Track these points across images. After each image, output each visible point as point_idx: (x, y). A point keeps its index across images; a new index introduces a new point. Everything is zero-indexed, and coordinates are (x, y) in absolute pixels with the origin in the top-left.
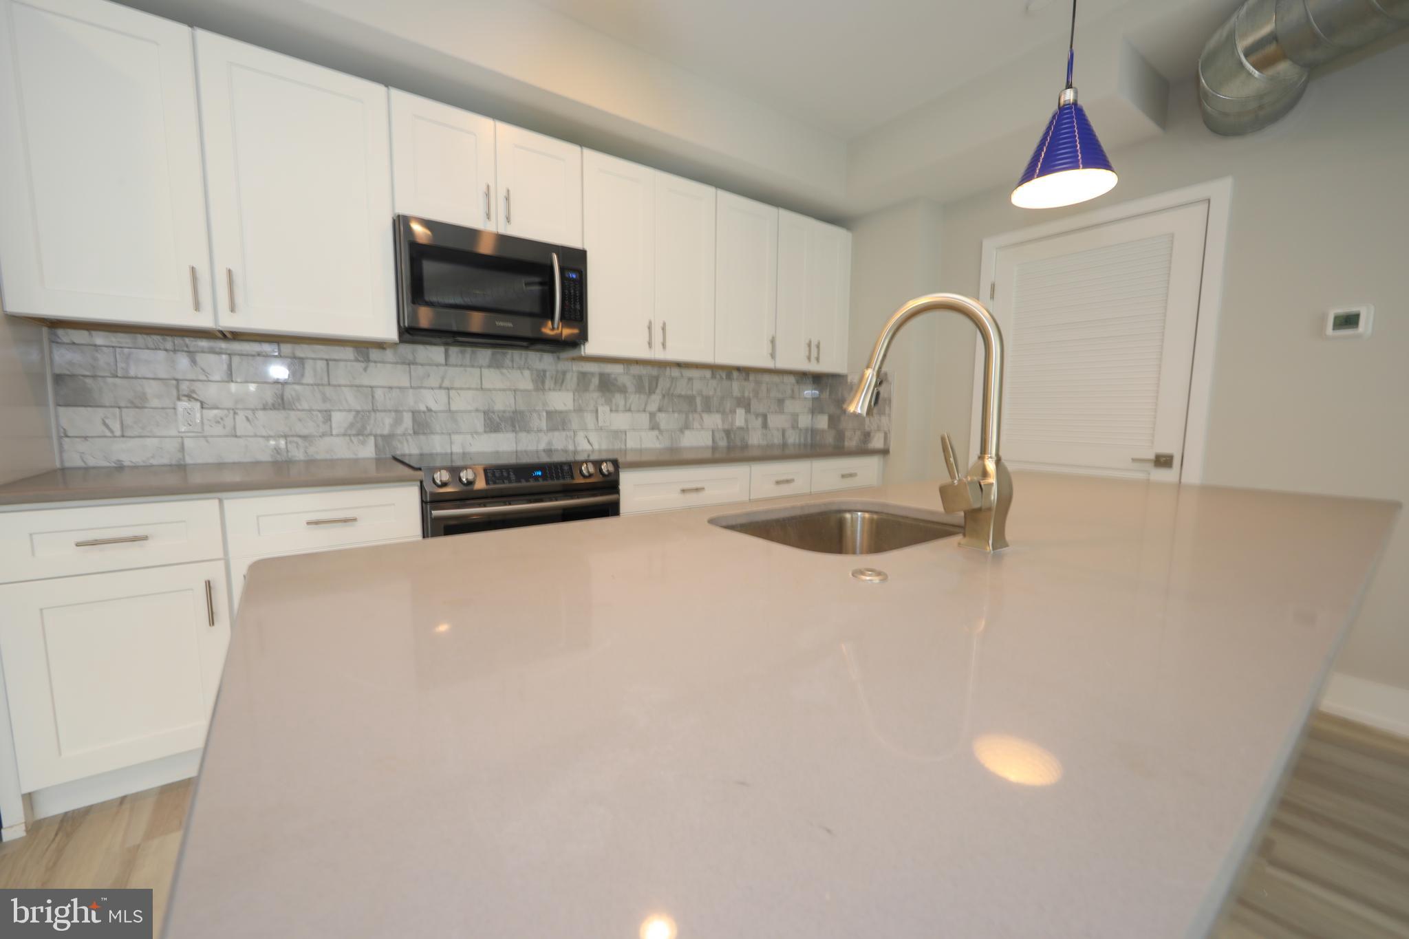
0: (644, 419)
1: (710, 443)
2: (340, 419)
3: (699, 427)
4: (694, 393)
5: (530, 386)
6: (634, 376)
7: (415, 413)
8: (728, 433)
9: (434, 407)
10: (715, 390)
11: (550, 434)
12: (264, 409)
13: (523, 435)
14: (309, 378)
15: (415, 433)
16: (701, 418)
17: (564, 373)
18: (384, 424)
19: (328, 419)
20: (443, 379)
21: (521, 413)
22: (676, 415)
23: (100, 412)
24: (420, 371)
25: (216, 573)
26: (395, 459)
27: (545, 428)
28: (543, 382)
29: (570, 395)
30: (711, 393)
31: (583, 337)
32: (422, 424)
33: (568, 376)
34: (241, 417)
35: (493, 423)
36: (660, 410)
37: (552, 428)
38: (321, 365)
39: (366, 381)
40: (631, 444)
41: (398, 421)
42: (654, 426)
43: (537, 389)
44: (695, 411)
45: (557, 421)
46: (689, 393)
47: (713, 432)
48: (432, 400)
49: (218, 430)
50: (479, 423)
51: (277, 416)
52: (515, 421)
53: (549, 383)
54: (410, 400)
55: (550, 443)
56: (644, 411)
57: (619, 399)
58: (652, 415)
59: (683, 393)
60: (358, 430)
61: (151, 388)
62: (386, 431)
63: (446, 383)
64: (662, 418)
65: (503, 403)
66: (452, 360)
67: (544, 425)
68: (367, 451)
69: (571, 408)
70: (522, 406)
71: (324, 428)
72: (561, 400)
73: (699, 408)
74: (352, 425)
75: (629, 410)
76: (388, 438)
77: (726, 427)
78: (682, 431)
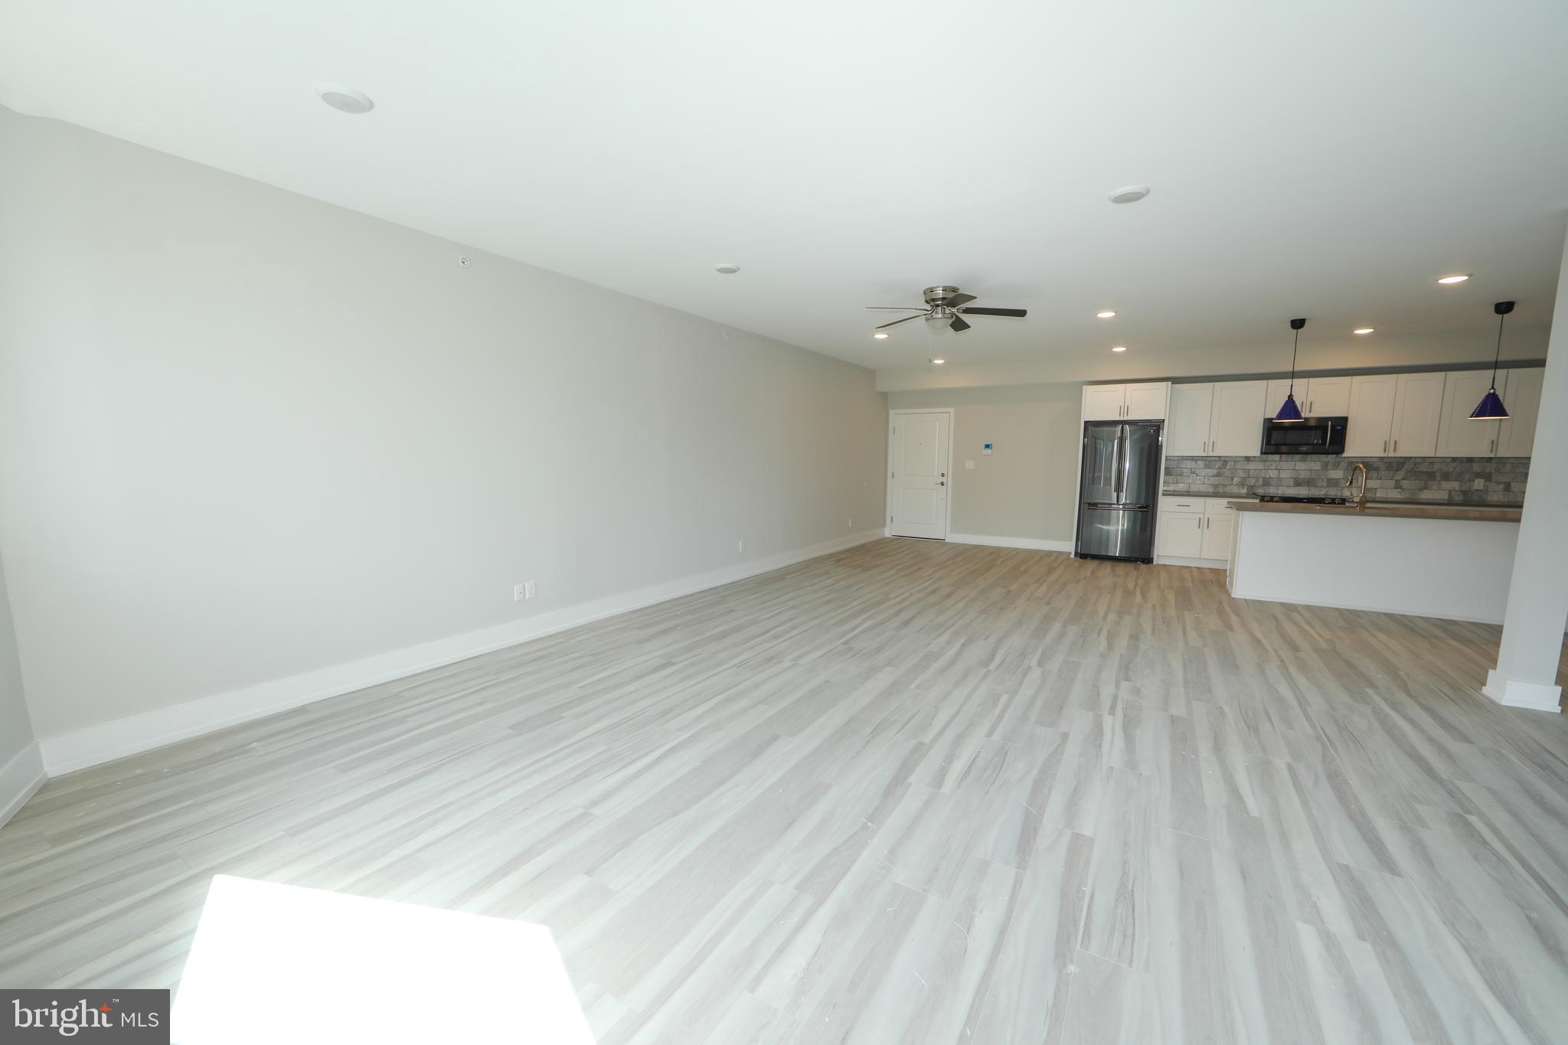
0: (1392, 483)
1: (1447, 497)
2: (1236, 480)
3: (1436, 488)
4: (1434, 470)
5: (1319, 468)
6: (1386, 463)
7: (1264, 478)
8: (1465, 493)
9: (1272, 476)
10: (1454, 468)
11: (1328, 489)
12: (1214, 476)
13: (1312, 488)
14: (1228, 467)
15: (1263, 485)
16: (1440, 484)
17: (1339, 462)
18: (1252, 482)
19: (1232, 479)
20: (1278, 466)
21: (1313, 479)
22: (1417, 482)
23: (1172, 477)
24: (1269, 463)
25: (1201, 516)
26: (1254, 494)
27: (1325, 485)
28: (1327, 467)
29: (1342, 472)
30: (1451, 470)
31: (1343, 451)
32: (1267, 482)
33: (1342, 464)
34: (1206, 479)
35: (1298, 483)
36: (1404, 479)
37: (1328, 486)
38: (1233, 463)
39: (1248, 468)
40: (1378, 495)
41: (1257, 481)
42: (1398, 486)
43: (1323, 470)
44: (1434, 480)
45: (1333, 483)
46: (1431, 470)
47: (1450, 491)
48: (1272, 474)
49: (1199, 482)
50: (1291, 482)
51: (1218, 478)
52: (1309, 483)
53: (1329, 467)
54: (1263, 474)
55: (1327, 492)
56: (1391, 479)
57: (1374, 474)
58: (1397, 481)
59: (1425, 470)
60: (1242, 484)
61: (1185, 470)
62: (1252, 484)
63: (1279, 468)
64: (1405, 484)
65: (1303, 475)
66: (1283, 459)
67: (1325, 484)
68: (1244, 491)
69: (1342, 477)
70: (1313, 476)
71: (1230, 483)
72: (1337, 474)
73: (1438, 478)
74: (1240, 482)
75: (1380, 479)
76: (1252, 487)
77: (1463, 489)
78: (1421, 490)
